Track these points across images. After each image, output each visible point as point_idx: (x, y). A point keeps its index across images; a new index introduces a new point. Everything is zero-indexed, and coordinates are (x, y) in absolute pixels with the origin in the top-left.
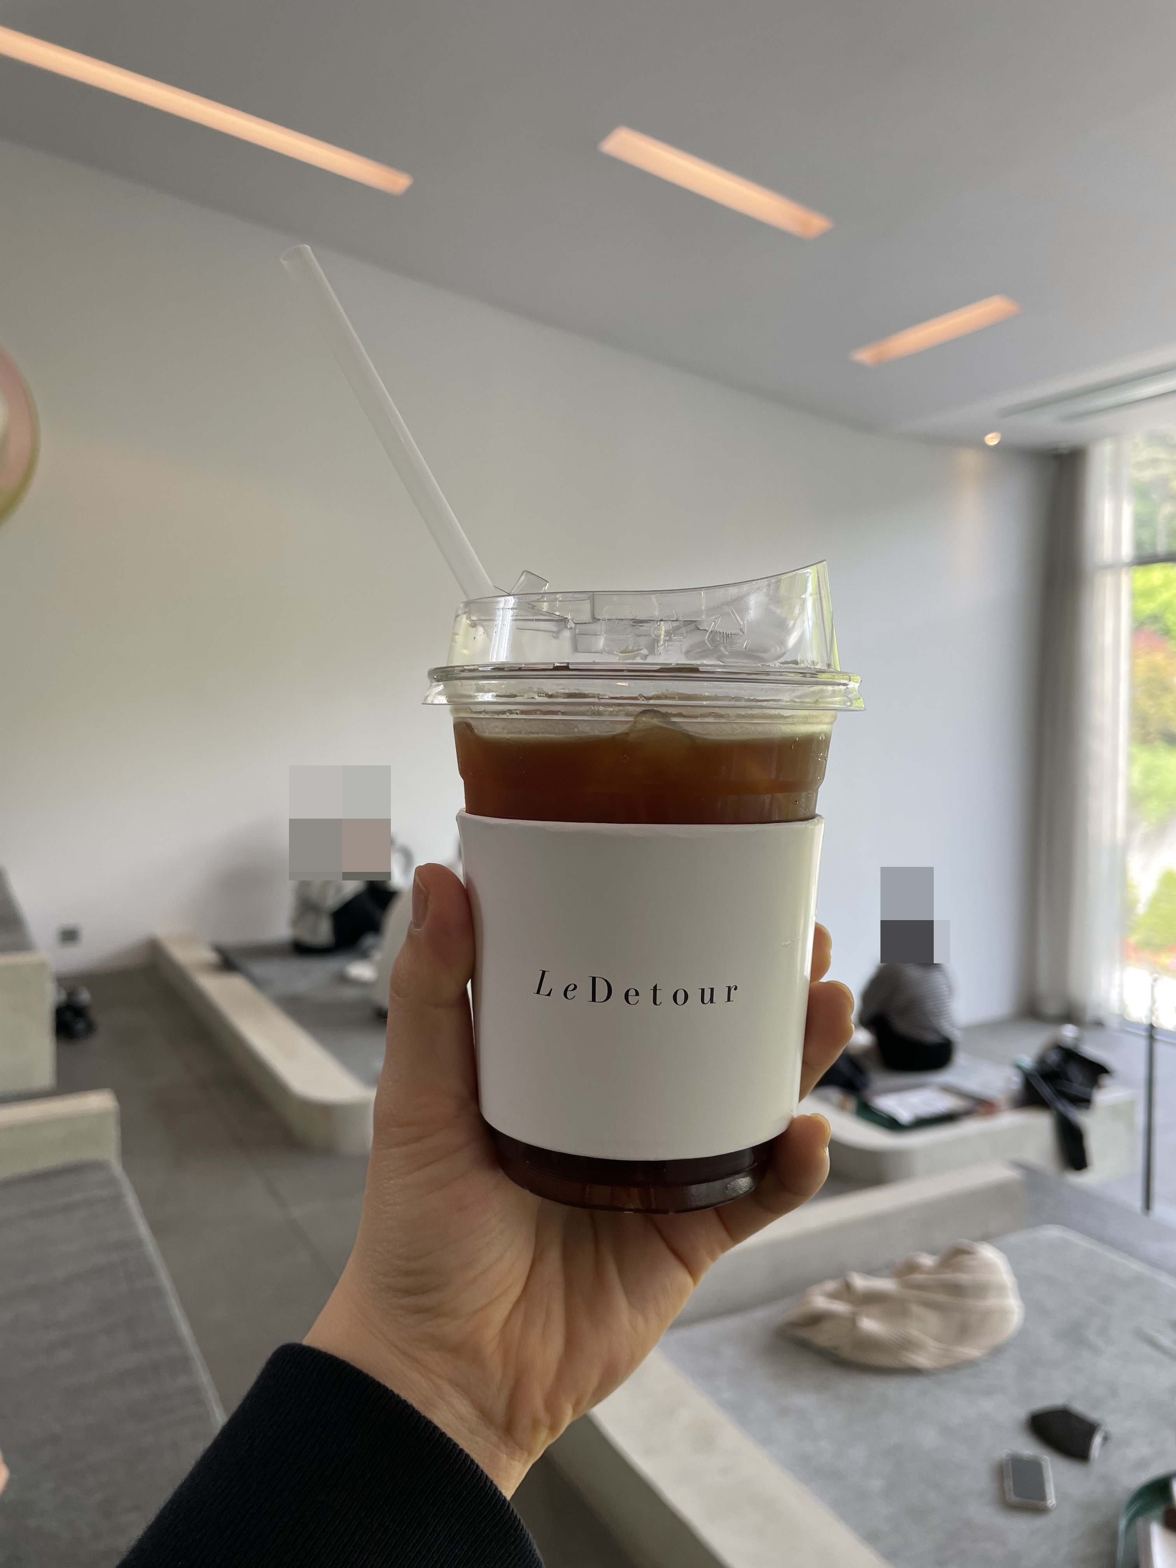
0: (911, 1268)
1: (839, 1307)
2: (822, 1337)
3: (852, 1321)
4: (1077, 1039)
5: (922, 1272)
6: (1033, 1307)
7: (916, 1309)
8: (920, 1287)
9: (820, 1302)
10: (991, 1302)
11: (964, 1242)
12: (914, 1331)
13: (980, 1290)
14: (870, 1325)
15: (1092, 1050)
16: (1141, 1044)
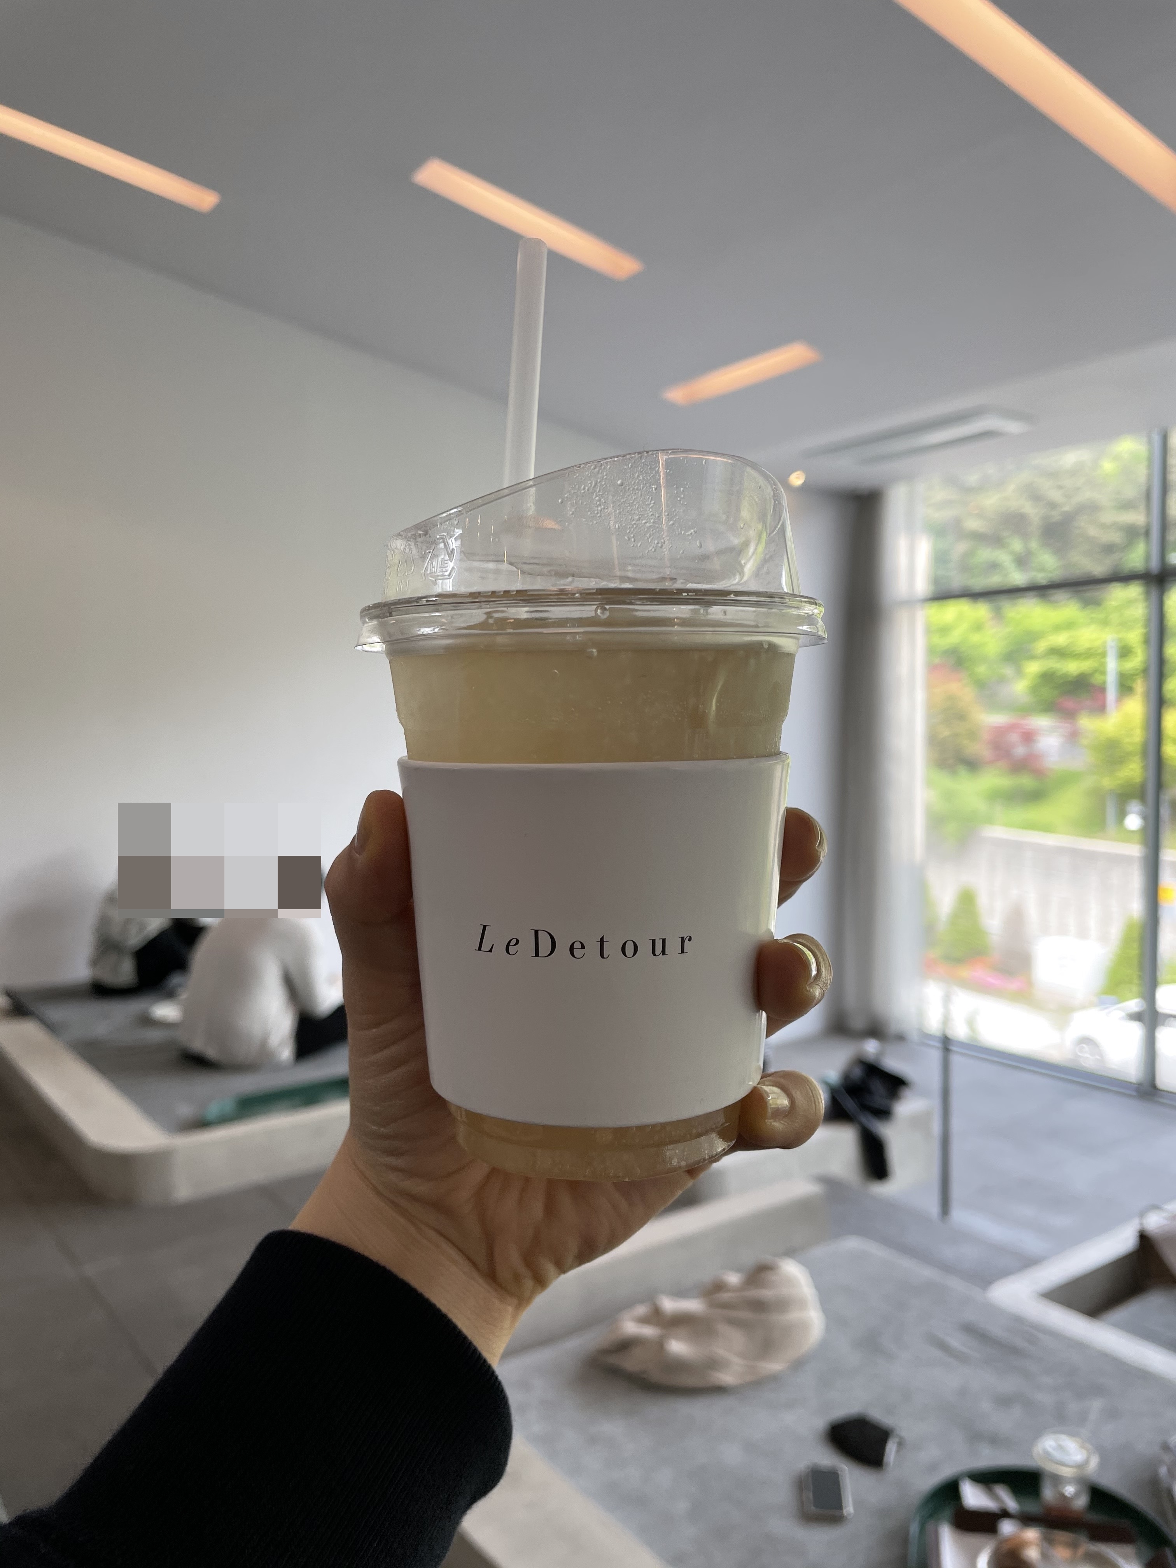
0: (718, 1287)
1: (648, 1331)
2: (631, 1363)
3: (660, 1345)
4: (881, 1053)
5: (728, 1290)
6: (834, 1319)
7: (723, 1329)
8: (726, 1306)
9: (630, 1327)
10: (793, 1316)
11: (767, 1258)
12: (720, 1350)
13: (783, 1305)
14: (678, 1347)
15: (893, 1064)
16: (935, 1056)
